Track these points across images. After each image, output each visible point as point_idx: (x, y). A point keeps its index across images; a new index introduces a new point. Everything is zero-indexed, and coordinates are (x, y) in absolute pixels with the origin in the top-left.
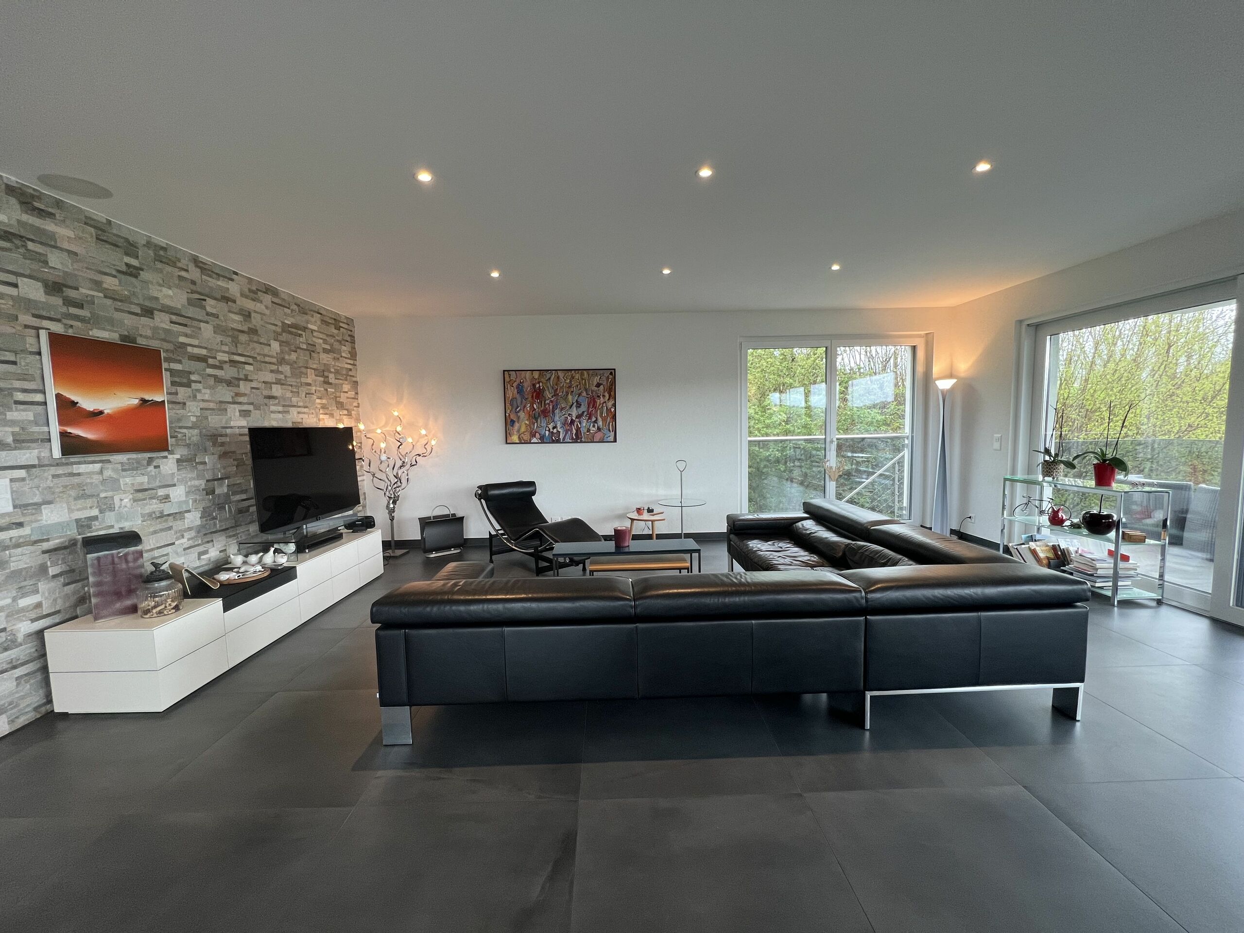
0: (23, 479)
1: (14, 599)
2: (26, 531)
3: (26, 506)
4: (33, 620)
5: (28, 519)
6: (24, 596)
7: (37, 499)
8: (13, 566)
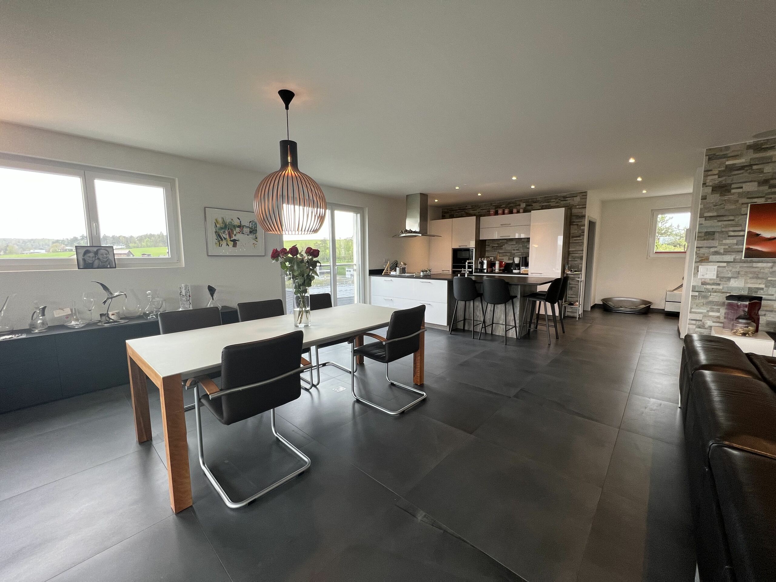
0: (725, 267)
1: (708, 311)
2: (721, 287)
3: (723, 278)
4: (714, 322)
5: (722, 282)
6: (713, 311)
7: (730, 275)
8: (710, 299)
